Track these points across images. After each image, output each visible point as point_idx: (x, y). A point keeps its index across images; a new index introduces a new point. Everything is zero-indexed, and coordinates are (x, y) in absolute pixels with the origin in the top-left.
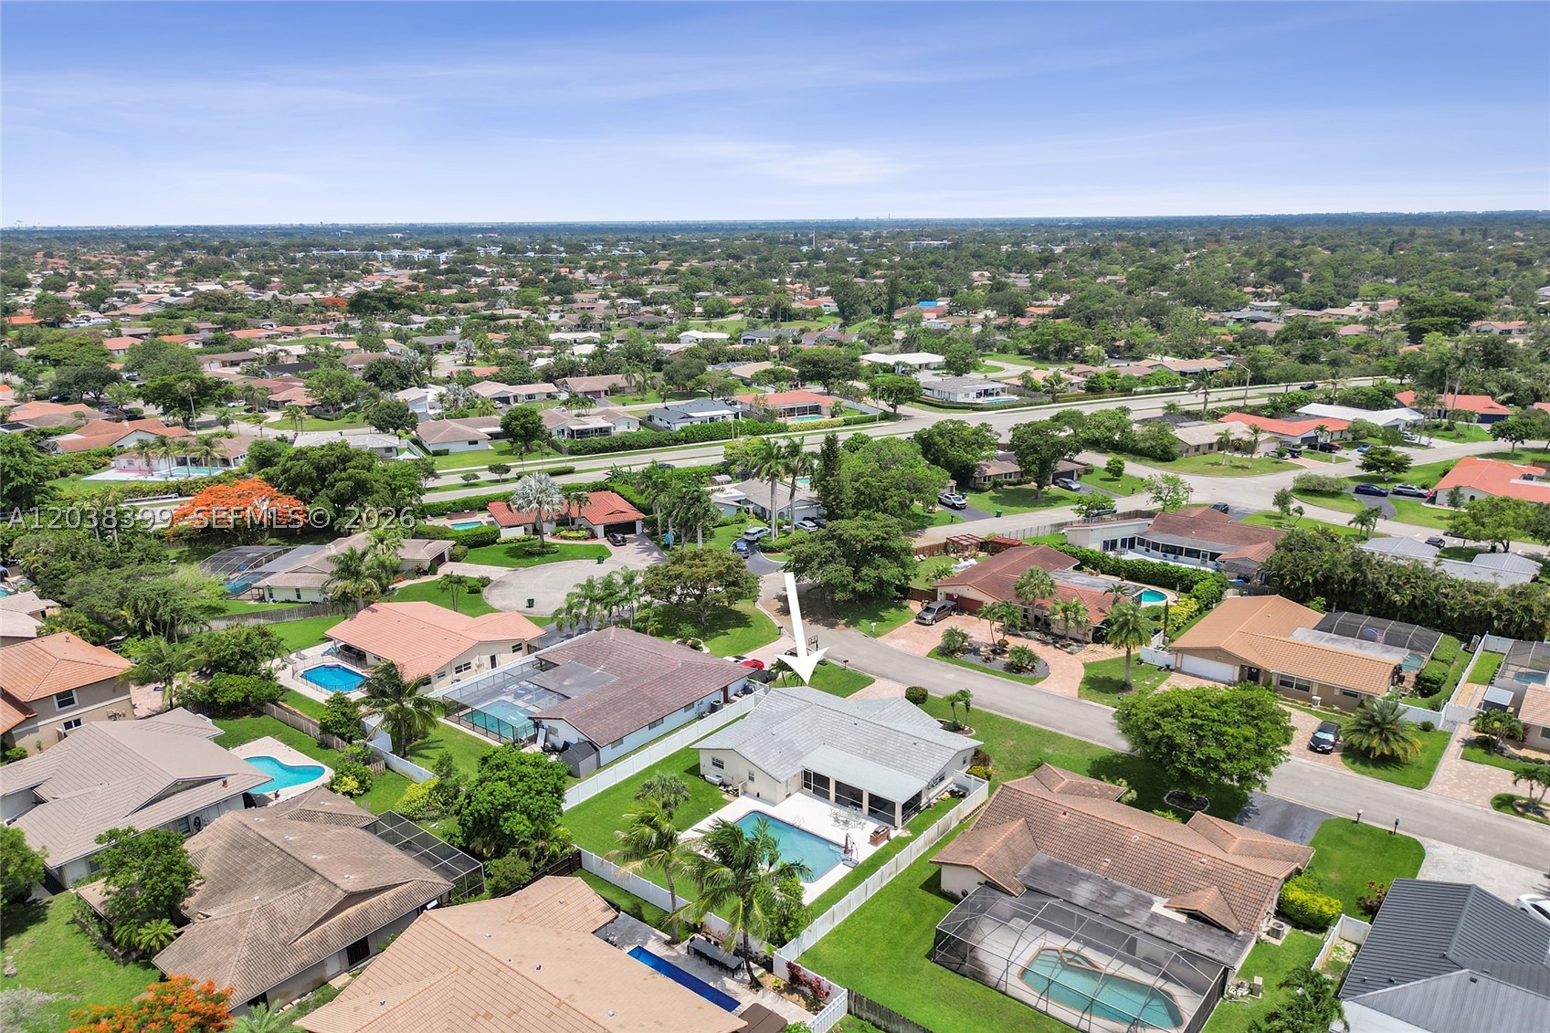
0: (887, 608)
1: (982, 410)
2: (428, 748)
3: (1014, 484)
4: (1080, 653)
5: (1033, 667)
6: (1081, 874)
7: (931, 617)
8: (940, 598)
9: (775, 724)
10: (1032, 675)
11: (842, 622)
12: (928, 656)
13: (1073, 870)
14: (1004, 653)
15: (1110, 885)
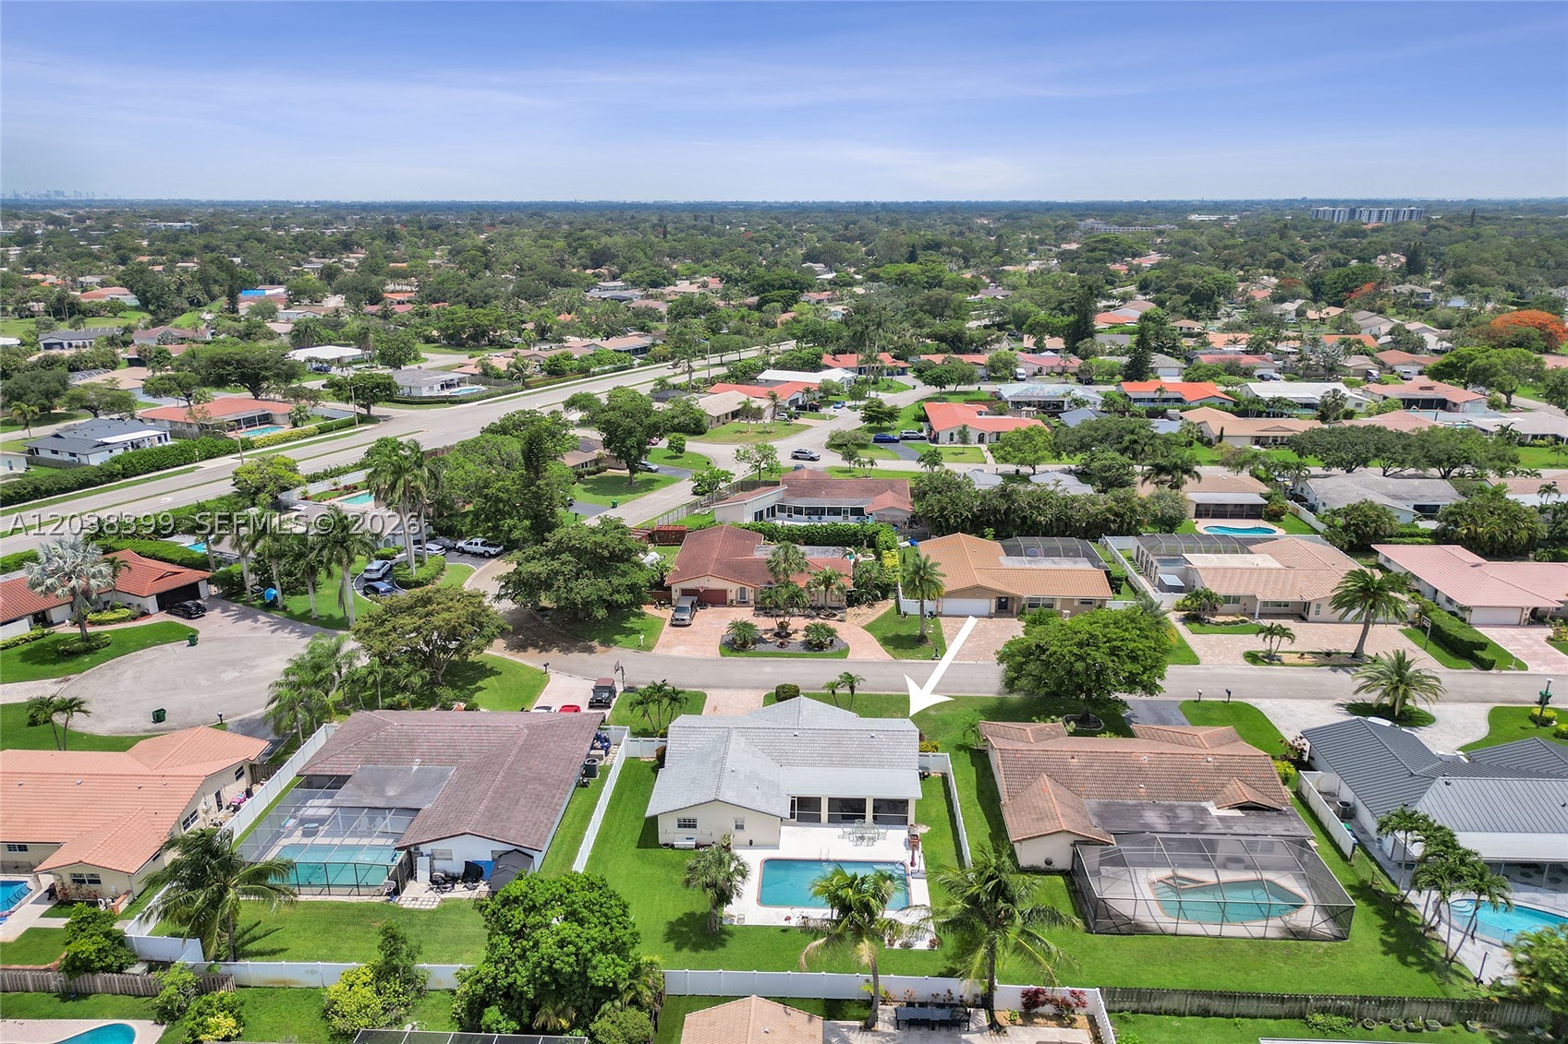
0: (627, 618)
1: (461, 402)
2: (254, 939)
3: (594, 473)
4: (848, 618)
5: (832, 641)
6: (1135, 805)
7: (687, 617)
8: (675, 595)
9: (722, 760)
10: (836, 649)
11: (595, 643)
12: (722, 655)
13: (1125, 805)
14: (789, 635)
15: (1163, 806)
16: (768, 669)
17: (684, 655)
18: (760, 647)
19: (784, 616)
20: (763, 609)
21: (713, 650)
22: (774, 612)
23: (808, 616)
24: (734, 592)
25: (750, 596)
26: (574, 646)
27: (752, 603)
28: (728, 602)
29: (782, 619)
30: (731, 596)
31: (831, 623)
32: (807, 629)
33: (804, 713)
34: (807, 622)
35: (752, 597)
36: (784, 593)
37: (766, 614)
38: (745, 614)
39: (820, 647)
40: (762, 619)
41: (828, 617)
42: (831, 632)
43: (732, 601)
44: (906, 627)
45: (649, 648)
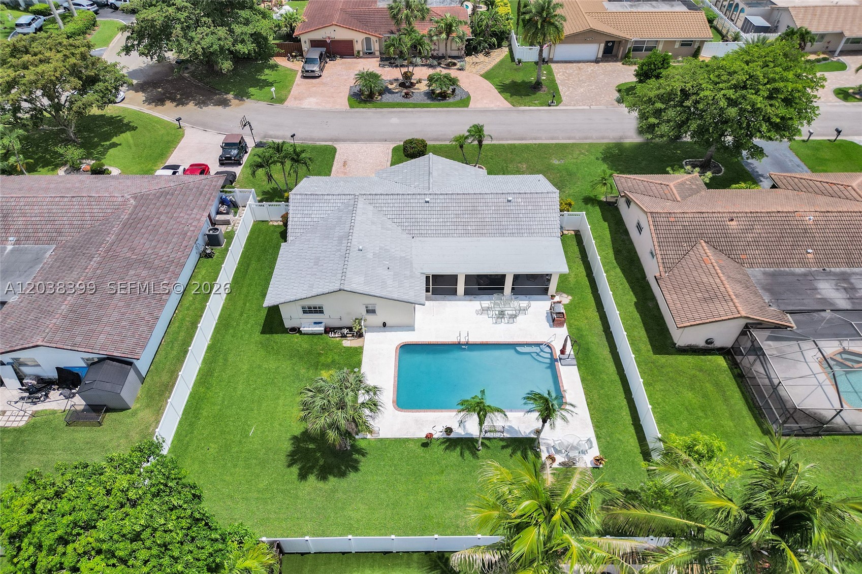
0: (260, 70)
4: (467, 67)
5: (454, 91)
6: (805, 275)
7: (316, 68)
8: (305, 47)
9: (348, 235)
10: (458, 98)
11: (230, 96)
12: (351, 106)
13: (793, 274)
14: (412, 85)
15: (835, 274)
16: (395, 120)
17: (314, 107)
18: (387, 98)
19: (407, 66)
20: (387, 59)
21: (342, 101)
22: (398, 62)
23: (431, 66)
24: (360, 42)
25: (376, 47)
26: (209, 99)
27: (377, 53)
28: (356, 53)
29: (405, 70)
30: (358, 47)
31: (453, 73)
32: (431, 79)
33: (435, 173)
34: (431, 71)
35: (377, 48)
36: (407, 41)
37: (392, 65)
38: (371, 65)
39: (443, 96)
40: (388, 69)
41: (449, 66)
42: (453, 81)
43: (359, 52)
44: (521, 74)
45: (281, 101)
